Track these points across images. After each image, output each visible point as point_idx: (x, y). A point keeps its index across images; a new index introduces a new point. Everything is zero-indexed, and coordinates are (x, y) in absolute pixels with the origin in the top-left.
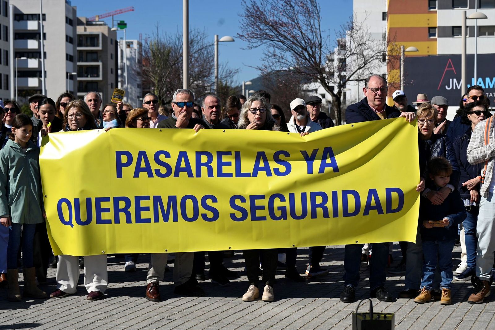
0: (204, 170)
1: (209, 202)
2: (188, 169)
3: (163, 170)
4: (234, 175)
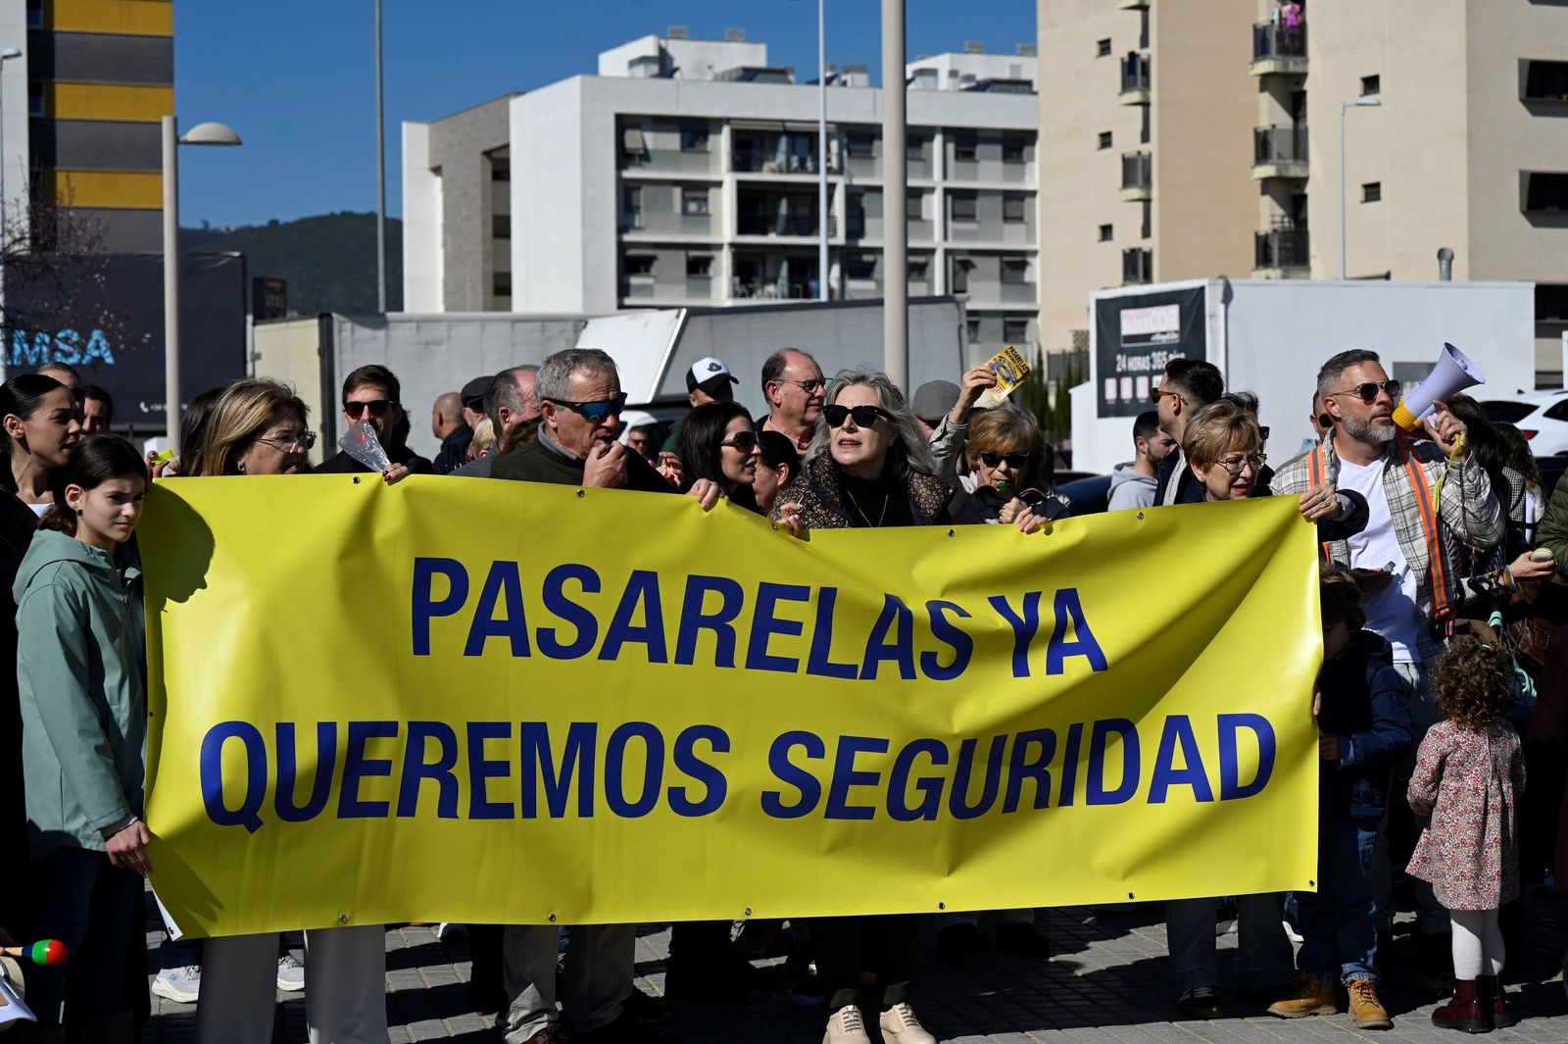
0: (707, 640)
1: (702, 749)
2: (652, 633)
4: (803, 665)
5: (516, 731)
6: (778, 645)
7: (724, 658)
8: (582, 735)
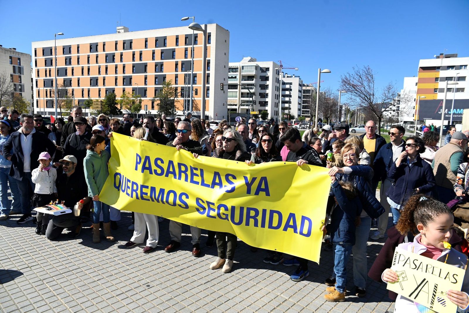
0: (183, 175)
1: (184, 197)
2: (174, 173)
3: (159, 171)
4: (200, 183)
5: (150, 188)
6: (196, 179)
7: (186, 180)
8: (162, 191)
